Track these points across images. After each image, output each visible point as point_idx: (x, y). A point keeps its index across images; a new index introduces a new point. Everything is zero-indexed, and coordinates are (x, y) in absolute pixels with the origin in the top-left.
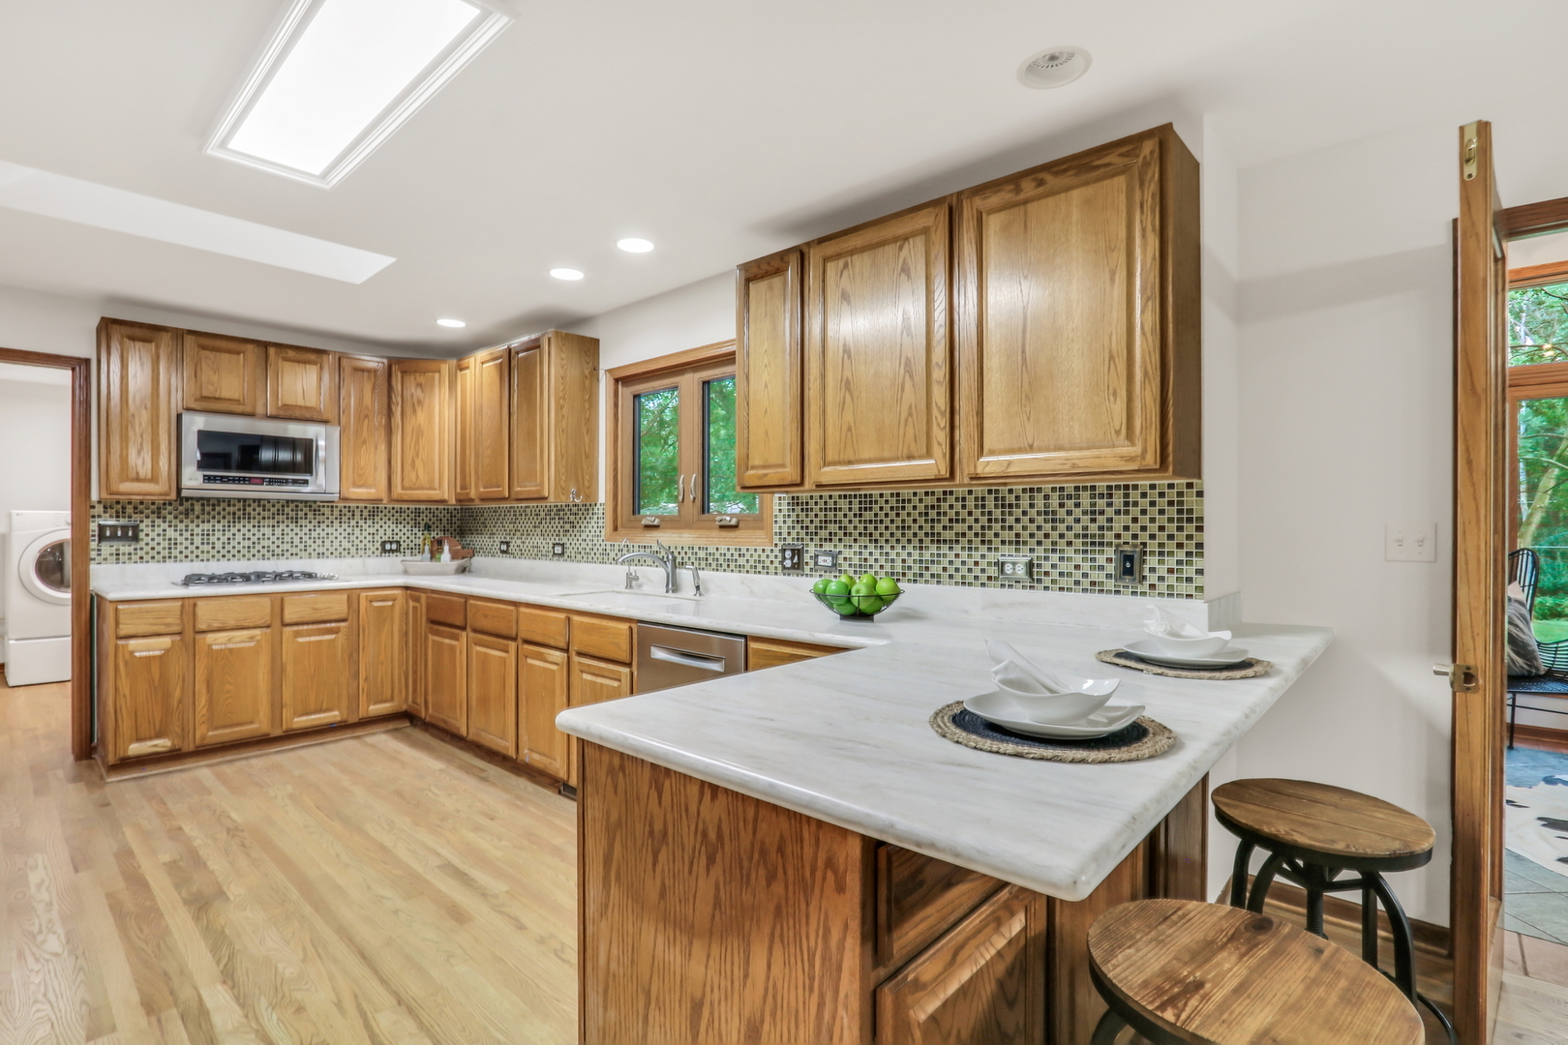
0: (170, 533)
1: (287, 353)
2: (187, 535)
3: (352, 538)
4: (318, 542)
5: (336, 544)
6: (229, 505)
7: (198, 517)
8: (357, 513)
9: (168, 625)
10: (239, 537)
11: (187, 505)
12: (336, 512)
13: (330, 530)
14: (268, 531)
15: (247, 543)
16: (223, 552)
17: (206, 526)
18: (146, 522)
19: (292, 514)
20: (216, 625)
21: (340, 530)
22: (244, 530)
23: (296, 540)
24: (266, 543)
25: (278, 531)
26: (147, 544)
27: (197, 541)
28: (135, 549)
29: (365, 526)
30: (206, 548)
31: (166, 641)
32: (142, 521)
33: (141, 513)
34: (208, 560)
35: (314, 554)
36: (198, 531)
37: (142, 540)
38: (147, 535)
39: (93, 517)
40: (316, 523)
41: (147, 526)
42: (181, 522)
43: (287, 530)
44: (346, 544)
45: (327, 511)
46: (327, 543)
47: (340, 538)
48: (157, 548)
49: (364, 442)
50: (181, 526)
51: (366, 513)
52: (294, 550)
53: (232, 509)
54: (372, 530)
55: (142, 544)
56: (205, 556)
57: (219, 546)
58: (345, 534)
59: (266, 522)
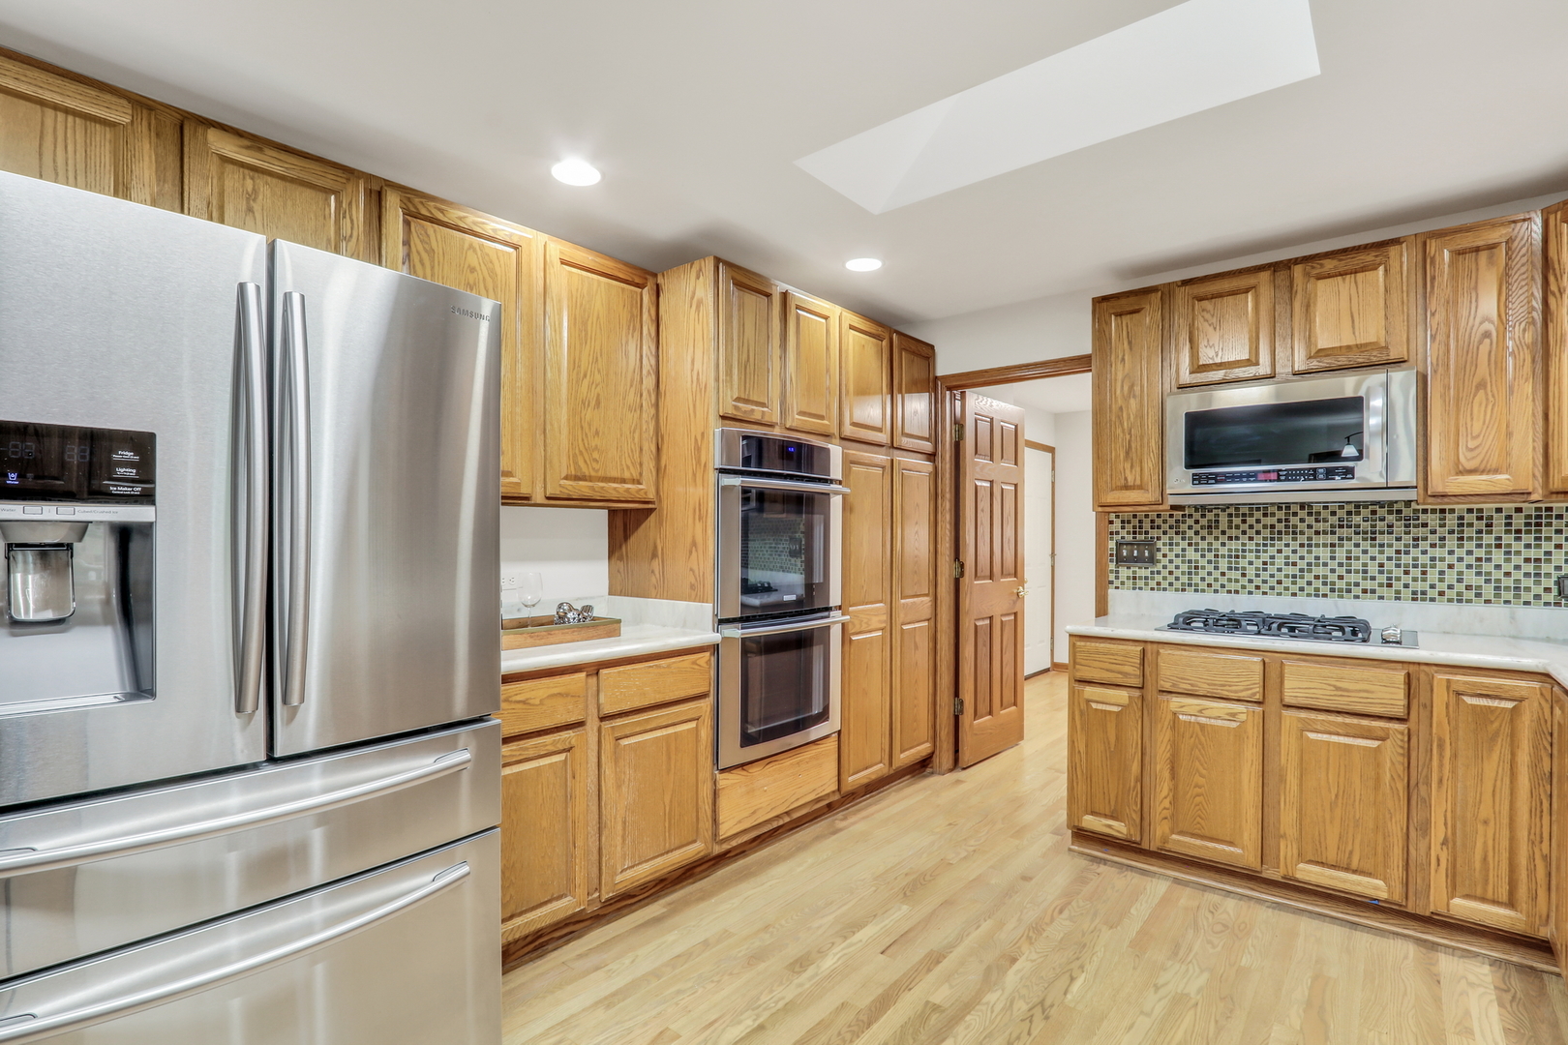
0: (1191, 554)
1: (1322, 265)
2: (1210, 556)
3: (1486, 567)
4: (1416, 572)
5: (1451, 577)
6: (1265, 515)
7: (1224, 533)
8: (1499, 521)
9: (1125, 674)
10: (1280, 561)
11: (1210, 516)
12: (1451, 521)
13: (1437, 552)
14: (1324, 553)
15: (1291, 570)
16: (1258, 581)
17: (1234, 545)
18: (1165, 539)
19: (1366, 526)
20: (1184, 687)
21: (1460, 552)
22: (1287, 551)
23: (1373, 569)
24: (1321, 571)
25: (1341, 554)
26: (1165, 567)
27: (1223, 564)
28: (1152, 573)
29: (1516, 546)
30: (1234, 575)
31: (1122, 696)
32: (1159, 539)
33: (1159, 527)
34: (1237, 592)
35: (1406, 593)
36: (1223, 551)
37: (1159, 561)
38: (1165, 556)
39: (1112, 533)
40: (1407, 539)
41: (1164, 544)
42: (1203, 538)
43: (1356, 552)
44: (1470, 577)
45: (1433, 520)
46: (1433, 576)
47: (1460, 567)
48: (1177, 573)
49: (1482, 385)
50: (1203, 545)
51: (1518, 521)
52: (1369, 585)
53: (1269, 521)
54: (1532, 553)
55: (1159, 567)
56: (1233, 586)
57: (1251, 572)
58: (1471, 560)
59: (1321, 539)
